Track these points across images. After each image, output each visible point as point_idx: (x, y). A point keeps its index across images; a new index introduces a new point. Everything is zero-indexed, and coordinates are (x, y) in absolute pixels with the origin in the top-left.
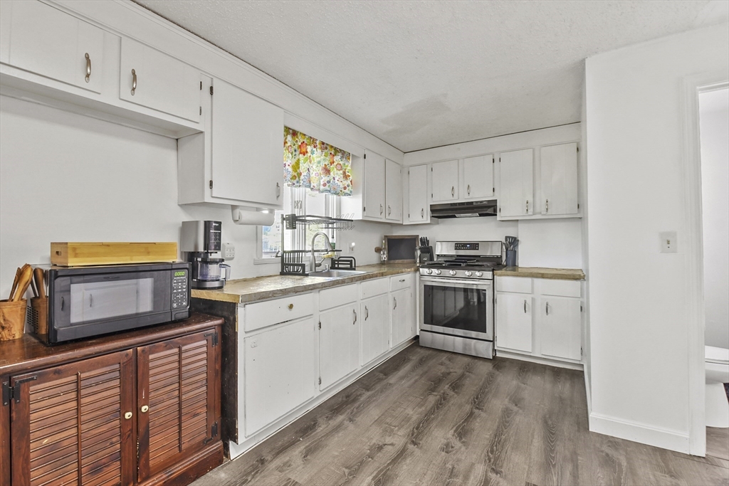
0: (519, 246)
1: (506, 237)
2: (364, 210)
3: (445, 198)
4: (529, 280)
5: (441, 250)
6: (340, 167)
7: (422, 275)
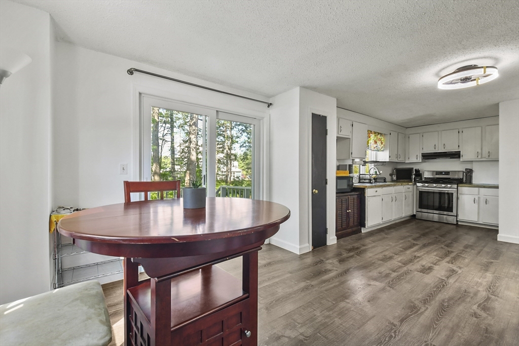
0: (473, 174)
1: (466, 169)
2: (390, 157)
3: (430, 150)
4: (477, 189)
5: (426, 175)
6: (380, 140)
7: (417, 186)
